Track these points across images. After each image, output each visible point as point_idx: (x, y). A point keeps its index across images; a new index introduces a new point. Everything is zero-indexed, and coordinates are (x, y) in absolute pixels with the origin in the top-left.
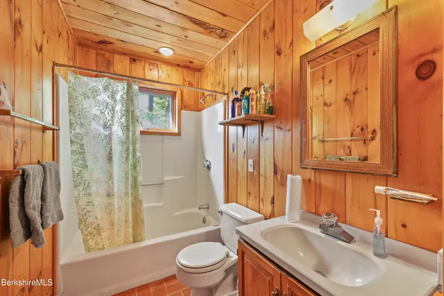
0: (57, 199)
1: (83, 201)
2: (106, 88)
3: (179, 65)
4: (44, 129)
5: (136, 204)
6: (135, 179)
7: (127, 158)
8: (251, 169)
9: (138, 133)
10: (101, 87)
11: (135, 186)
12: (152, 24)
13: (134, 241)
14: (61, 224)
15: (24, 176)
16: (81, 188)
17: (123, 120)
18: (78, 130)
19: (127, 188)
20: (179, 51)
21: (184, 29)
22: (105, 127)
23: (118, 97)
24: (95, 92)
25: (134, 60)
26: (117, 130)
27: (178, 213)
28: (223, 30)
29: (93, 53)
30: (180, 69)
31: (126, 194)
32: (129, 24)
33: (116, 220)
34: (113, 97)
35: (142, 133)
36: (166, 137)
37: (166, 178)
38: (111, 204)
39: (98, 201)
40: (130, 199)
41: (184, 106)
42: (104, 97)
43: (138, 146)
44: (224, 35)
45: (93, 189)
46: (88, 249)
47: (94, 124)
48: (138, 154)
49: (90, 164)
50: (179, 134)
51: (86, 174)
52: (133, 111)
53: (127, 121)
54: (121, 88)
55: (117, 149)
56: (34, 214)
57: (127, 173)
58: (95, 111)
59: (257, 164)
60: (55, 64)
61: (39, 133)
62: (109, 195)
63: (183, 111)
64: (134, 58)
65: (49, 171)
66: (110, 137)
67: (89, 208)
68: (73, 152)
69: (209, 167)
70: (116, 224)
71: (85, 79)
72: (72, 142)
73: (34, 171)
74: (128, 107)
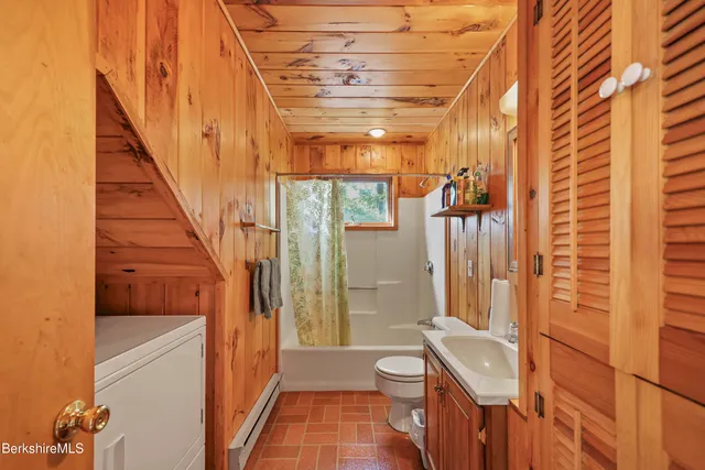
0: (279, 288)
1: (297, 297)
2: (315, 189)
3: (395, 142)
4: (271, 231)
5: (343, 306)
6: (341, 279)
7: (333, 256)
8: (470, 274)
9: (343, 230)
10: (311, 189)
11: (341, 286)
12: (357, 113)
13: (341, 344)
14: (282, 309)
15: (261, 266)
16: (296, 283)
17: (329, 218)
18: (294, 231)
19: (333, 287)
20: (391, 129)
21: (391, 109)
22: (314, 227)
23: (325, 196)
24: (306, 193)
25: (345, 147)
26: (325, 229)
27: (392, 327)
28: (436, 98)
29: (307, 150)
30: (397, 147)
31: (333, 293)
32: (335, 118)
33: (324, 318)
34: (320, 197)
35: (347, 229)
36: (379, 232)
37: (380, 283)
38: (319, 302)
39: (309, 298)
40: (336, 300)
41: (402, 193)
42: (313, 197)
43: (343, 244)
44: (440, 102)
45: (305, 286)
46: (301, 342)
47: (305, 224)
48: (344, 253)
49: (302, 262)
50: (395, 228)
51: (299, 271)
52: (338, 209)
53: (333, 219)
54: (327, 186)
55: (324, 247)
56: (266, 295)
57: (333, 271)
58: (306, 212)
59: (475, 266)
60: (278, 174)
61: (267, 235)
62: (318, 293)
63: (401, 200)
64: (345, 145)
65: (275, 265)
66: (318, 236)
67: (302, 303)
68: (290, 250)
69: (431, 270)
70: (324, 323)
71: (298, 183)
72: (289, 241)
73: (265, 263)
74: (333, 205)
